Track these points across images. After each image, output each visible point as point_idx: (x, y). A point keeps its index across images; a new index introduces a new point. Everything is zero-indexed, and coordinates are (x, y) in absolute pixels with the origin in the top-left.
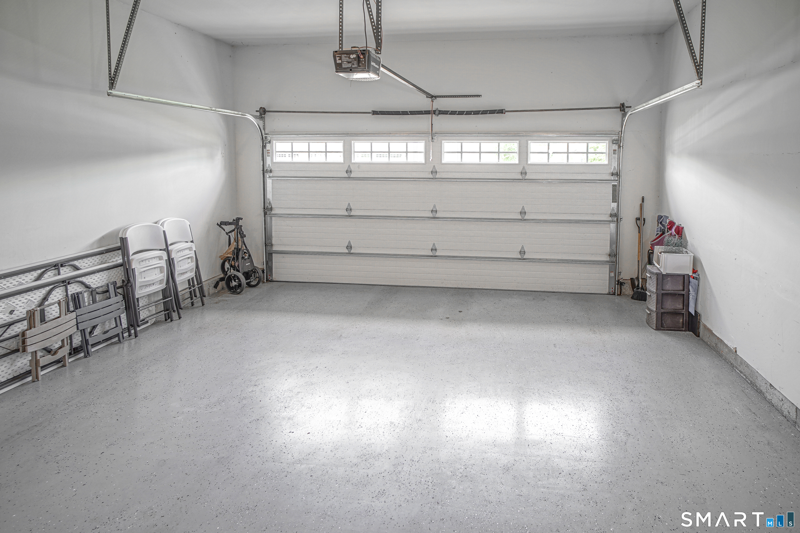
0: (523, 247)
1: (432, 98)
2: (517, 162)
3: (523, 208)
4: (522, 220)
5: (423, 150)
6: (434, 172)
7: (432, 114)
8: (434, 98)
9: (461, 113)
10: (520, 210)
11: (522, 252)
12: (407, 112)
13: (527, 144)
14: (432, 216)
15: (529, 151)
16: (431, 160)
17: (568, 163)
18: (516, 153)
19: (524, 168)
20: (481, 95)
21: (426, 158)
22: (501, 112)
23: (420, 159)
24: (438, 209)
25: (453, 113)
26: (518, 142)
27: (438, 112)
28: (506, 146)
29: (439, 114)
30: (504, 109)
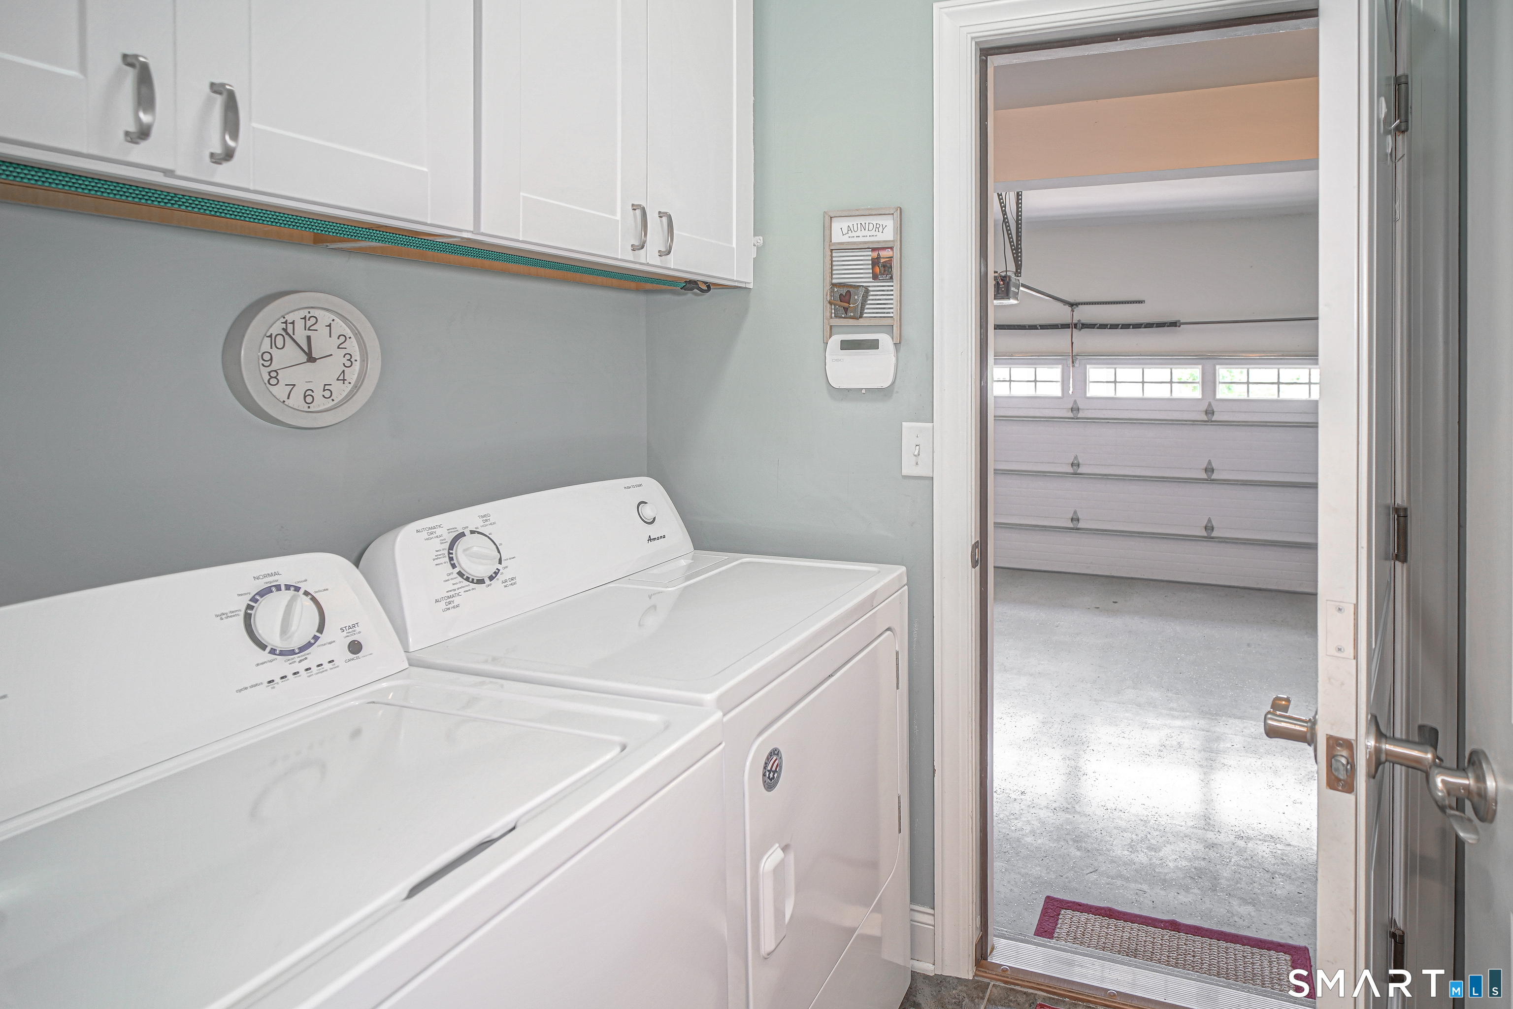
0: (1209, 520)
1: (1073, 307)
2: (1200, 396)
3: (1210, 463)
4: (1208, 480)
5: (1059, 378)
6: (1075, 409)
7: (1072, 328)
8: (1074, 306)
9: (1114, 326)
10: (1204, 466)
11: (1209, 528)
12: (1036, 326)
13: (1215, 370)
14: (1073, 472)
15: (1217, 380)
16: (1070, 392)
17: (1279, 399)
18: (1198, 383)
19: (1210, 404)
20: (1144, 301)
21: (1065, 388)
22: (1174, 324)
23: (1055, 390)
24: (1080, 462)
25: (1103, 326)
26: (1200, 367)
27: (1081, 325)
28: (1185, 373)
29: (1082, 328)
30: (1179, 321)
